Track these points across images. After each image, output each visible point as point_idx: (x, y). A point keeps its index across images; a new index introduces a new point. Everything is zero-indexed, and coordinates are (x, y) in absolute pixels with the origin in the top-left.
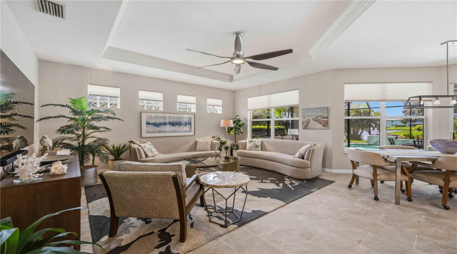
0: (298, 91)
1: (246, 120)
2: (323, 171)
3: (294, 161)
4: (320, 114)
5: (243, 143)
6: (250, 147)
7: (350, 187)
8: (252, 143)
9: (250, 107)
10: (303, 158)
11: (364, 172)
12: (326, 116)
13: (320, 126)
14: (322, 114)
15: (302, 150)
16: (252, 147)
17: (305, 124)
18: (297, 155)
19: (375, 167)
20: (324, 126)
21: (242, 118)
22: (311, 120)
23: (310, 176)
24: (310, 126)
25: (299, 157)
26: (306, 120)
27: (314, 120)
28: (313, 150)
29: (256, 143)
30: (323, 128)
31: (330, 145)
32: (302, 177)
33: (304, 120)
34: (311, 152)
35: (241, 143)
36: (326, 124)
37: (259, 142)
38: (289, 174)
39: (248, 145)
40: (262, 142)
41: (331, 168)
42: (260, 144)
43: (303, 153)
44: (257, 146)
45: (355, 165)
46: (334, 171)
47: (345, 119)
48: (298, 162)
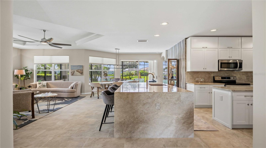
0: (69, 56)
1: (33, 70)
2: (81, 94)
3: (69, 90)
4: (79, 69)
5: (35, 84)
6: (40, 87)
7: (91, 97)
8: (41, 84)
9: (35, 62)
10: (73, 88)
11: (95, 90)
12: (82, 69)
13: (80, 74)
14: (80, 68)
15: (72, 85)
16: (41, 86)
17: (73, 73)
18: (70, 87)
19: (98, 88)
20: (81, 74)
21: (29, 68)
22: (75, 71)
23: (76, 96)
24: (75, 74)
25: (71, 88)
26: (73, 71)
27: (76, 71)
28: (77, 84)
29: (44, 84)
30: (81, 75)
31: (84, 82)
32: (73, 96)
33: (72, 71)
34: (76, 85)
35: (32, 84)
36: (82, 73)
37: (45, 83)
38: (66, 97)
39: (38, 86)
40: (47, 83)
41: (84, 92)
42: (46, 84)
43: (72, 86)
44: (44, 86)
45: (93, 88)
46: (85, 93)
47: (90, 71)
48: (70, 90)
